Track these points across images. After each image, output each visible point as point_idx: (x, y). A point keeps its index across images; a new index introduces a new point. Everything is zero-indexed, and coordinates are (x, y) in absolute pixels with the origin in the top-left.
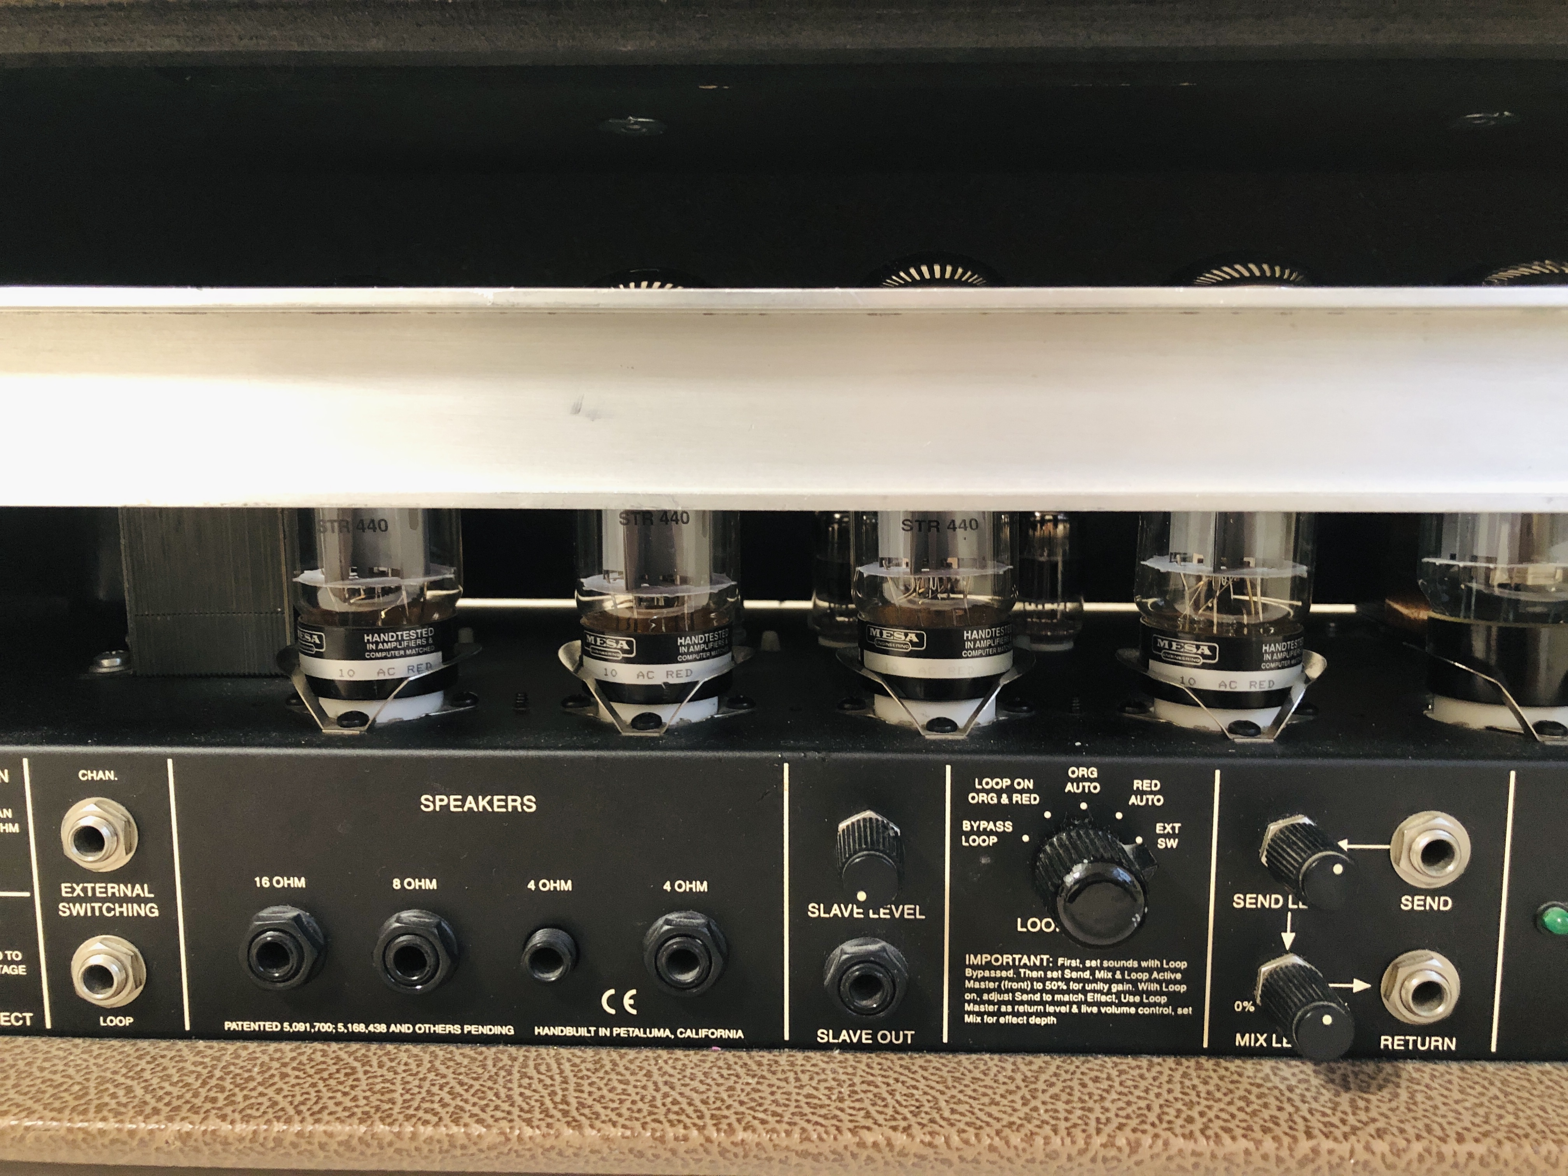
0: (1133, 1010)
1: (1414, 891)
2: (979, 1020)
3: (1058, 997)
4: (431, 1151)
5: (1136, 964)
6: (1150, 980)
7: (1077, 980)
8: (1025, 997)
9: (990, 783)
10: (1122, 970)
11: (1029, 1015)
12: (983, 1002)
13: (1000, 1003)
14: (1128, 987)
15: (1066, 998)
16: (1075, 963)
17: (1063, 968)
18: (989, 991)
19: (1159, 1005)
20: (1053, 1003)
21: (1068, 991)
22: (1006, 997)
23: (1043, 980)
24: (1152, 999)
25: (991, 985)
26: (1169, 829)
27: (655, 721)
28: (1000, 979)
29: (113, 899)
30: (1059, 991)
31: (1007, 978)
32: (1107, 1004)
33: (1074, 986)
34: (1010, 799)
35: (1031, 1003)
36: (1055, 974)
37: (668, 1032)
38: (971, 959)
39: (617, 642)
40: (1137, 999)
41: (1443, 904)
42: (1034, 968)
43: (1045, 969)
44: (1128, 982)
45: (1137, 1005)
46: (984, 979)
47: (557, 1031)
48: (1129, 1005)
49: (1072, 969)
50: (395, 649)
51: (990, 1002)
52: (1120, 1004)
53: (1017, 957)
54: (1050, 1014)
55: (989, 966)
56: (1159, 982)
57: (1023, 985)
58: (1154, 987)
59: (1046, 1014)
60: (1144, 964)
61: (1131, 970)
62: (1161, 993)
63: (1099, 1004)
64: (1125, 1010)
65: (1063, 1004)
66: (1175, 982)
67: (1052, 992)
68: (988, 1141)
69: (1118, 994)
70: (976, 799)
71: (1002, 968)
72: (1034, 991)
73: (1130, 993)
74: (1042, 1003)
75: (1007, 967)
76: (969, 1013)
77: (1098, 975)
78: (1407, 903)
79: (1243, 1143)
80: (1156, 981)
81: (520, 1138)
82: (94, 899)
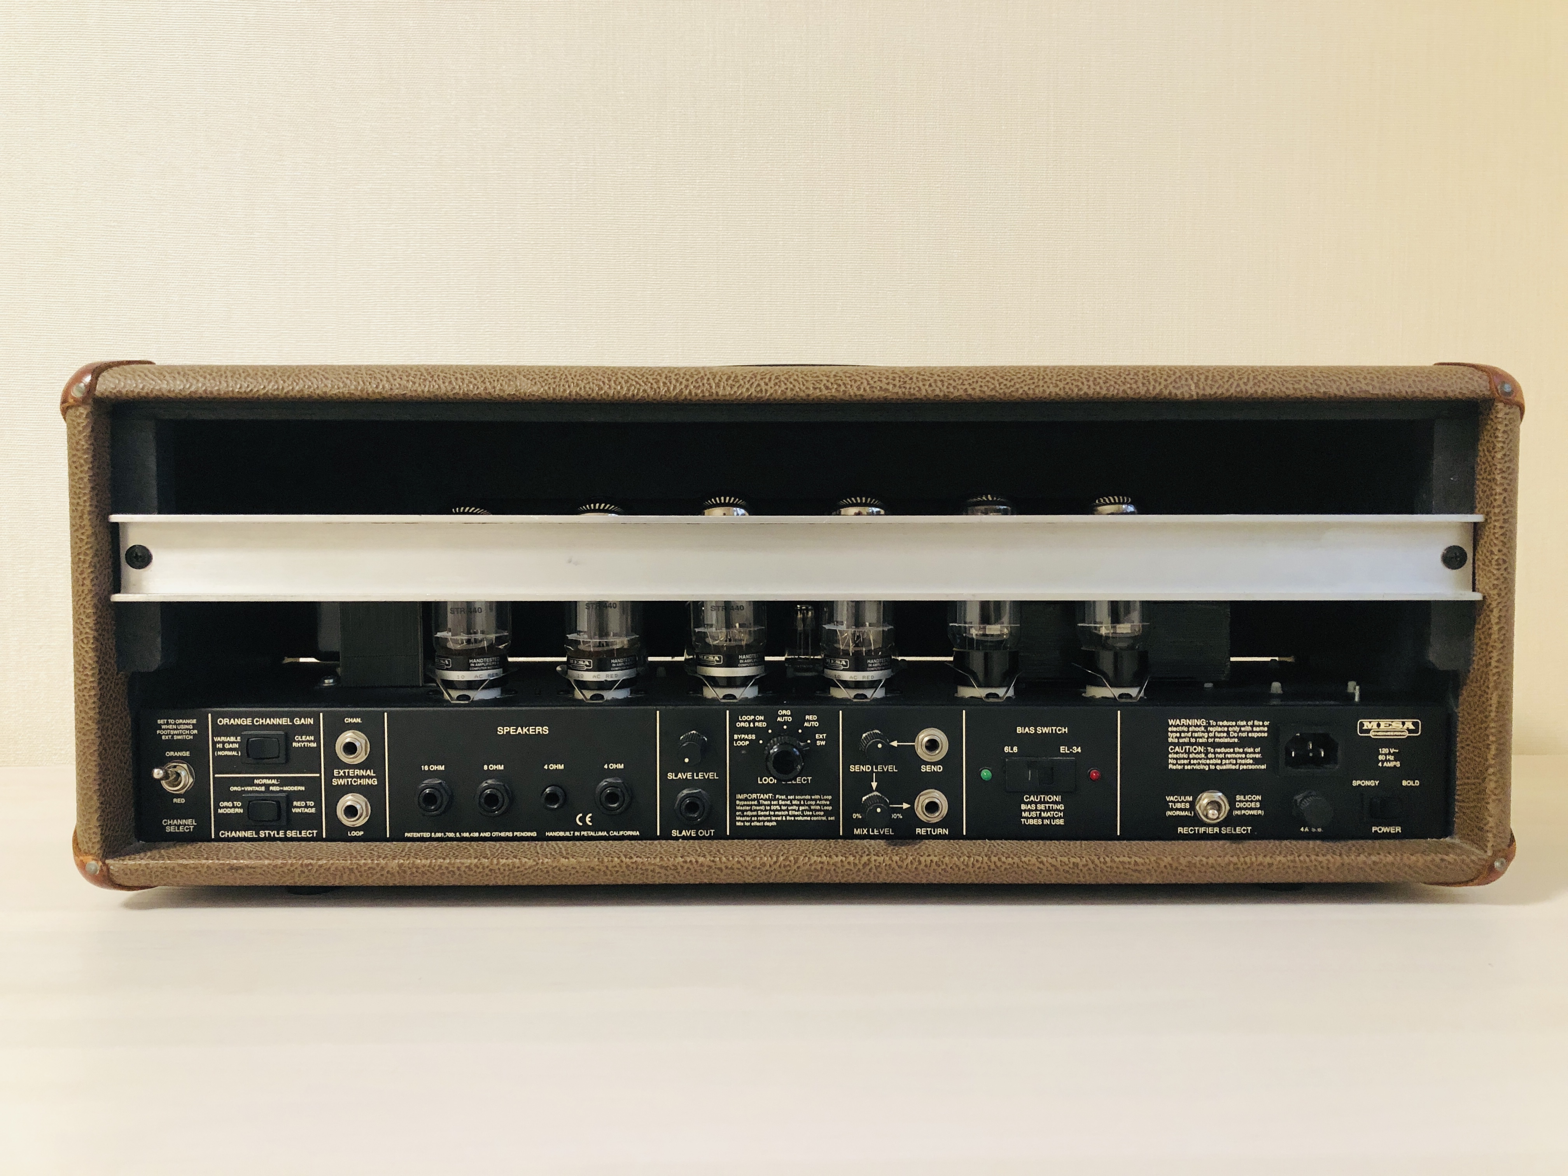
0: (809, 818)
1: (926, 763)
2: (742, 824)
3: (777, 813)
4: (504, 870)
5: (809, 797)
6: (816, 805)
7: (785, 805)
8: (762, 813)
9: (745, 718)
10: (804, 800)
11: (764, 821)
12: (743, 816)
13: (752, 816)
14: (807, 808)
15: (780, 813)
16: (784, 797)
17: (778, 800)
18: (747, 811)
19: (821, 816)
20: (774, 816)
21: (781, 810)
22: (755, 813)
23: (770, 805)
24: (817, 813)
25: (748, 808)
26: (821, 737)
27: (602, 697)
28: (751, 805)
29: (358, 777)
30: (777, 810)
31: (754, 805)
32: (798, 816)
33: (784, 808)
34: (754, 724)
35: (765, 816)
36: (775, 802)
37: (605, 833)
38: (739, 796)
39: (584, 662)
40: (811, 813)
41: (939, 769)
42: (766, 800)
43: (771, 800)
44: (807, 805)
45: (811, 816)
46: (744, 805)
47: (556, 834)
48: (807, 816)
49: (783, 800)
50: (483, 666)
51: (748, 816)
52: (804, 816)
53: (758, 795)
54: (773, 821)
55: (746, 799)
56: (820, 805)
57: (762, 808)
58: (818, 807)
59: (771, 821)
60: (813, 797)
61: (808, 800)
62: (820, 810)
63: (794, 816)
64: (806, 818)
65: (778, 816)
66: (827, 805)
67: (774, 811)
68: (737, 859)
69: (803, 811)
70: (739, 725)
71: (752, 800)
72: (766, 810)
73: (808, 811)
74: (770, 816)
75: (754, 800)
76: (739, 821)
77: (794, 802)
78: (924, 769)
79: (840, 858)
80: (818, 805)
81: (542, 863)
82: (349, 777)
